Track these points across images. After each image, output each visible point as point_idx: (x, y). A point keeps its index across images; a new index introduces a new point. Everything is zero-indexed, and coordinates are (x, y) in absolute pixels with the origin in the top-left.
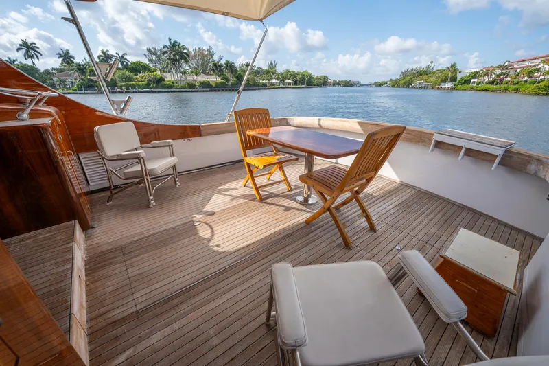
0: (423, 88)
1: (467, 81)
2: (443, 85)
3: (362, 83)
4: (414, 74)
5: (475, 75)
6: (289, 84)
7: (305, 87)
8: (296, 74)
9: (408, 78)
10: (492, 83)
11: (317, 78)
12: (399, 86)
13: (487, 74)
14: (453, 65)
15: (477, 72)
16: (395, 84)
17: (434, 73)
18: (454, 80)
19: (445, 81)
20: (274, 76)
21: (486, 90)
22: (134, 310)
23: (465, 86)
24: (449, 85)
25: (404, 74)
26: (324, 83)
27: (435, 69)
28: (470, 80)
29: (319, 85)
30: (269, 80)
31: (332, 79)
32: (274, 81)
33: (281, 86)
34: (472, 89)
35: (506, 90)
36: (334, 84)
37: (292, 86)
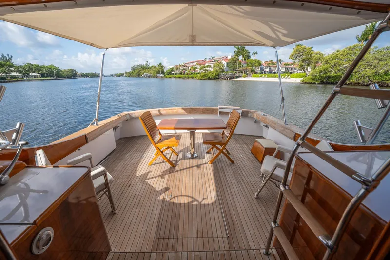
0: (149, 77)
1: (169, 73)
2: (159, 75)
3: (105, 75)
4: (140, 69)
5: (172, 70)
6: (35, 76)
7: (55, 79)
8: (41, 67)
9: (137, 71)
10: (181, 74)
11: (65, 71)
12: (132, 76)
13: (177, 69)
14: (160, 64)
15: (173, 68)
16: (130, 75)
17: (151, 68)
18: (163, 72)
19: (158, 72)
20: (13, 69)
21: (180, 77)
22: (226, 239)
23: (169, 76)
24: (162, 75)
25: (134, 69)
26: (73, 75)
27: (150, 66)
28: (171, 72)
29: (69, 77)
30: (6, 73)
31: (79, 72)
32: (14, 74)
33: (25, 78)
34: (173, 77)
35: (188, 77)
36: (82, 76)
37: (39, 78)
